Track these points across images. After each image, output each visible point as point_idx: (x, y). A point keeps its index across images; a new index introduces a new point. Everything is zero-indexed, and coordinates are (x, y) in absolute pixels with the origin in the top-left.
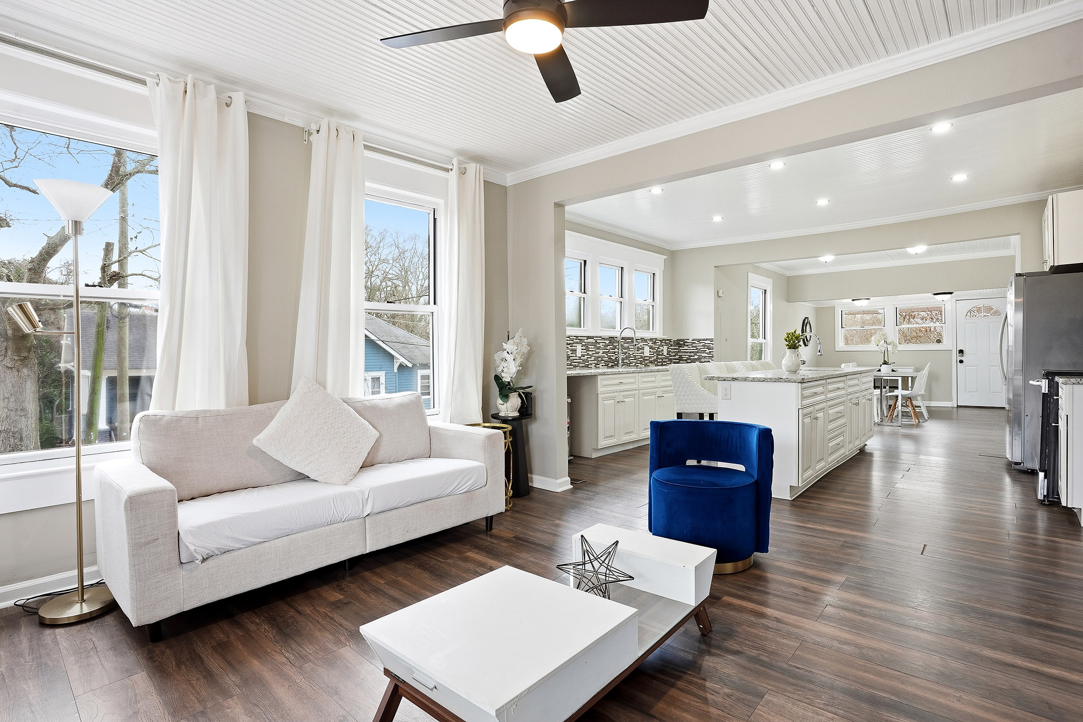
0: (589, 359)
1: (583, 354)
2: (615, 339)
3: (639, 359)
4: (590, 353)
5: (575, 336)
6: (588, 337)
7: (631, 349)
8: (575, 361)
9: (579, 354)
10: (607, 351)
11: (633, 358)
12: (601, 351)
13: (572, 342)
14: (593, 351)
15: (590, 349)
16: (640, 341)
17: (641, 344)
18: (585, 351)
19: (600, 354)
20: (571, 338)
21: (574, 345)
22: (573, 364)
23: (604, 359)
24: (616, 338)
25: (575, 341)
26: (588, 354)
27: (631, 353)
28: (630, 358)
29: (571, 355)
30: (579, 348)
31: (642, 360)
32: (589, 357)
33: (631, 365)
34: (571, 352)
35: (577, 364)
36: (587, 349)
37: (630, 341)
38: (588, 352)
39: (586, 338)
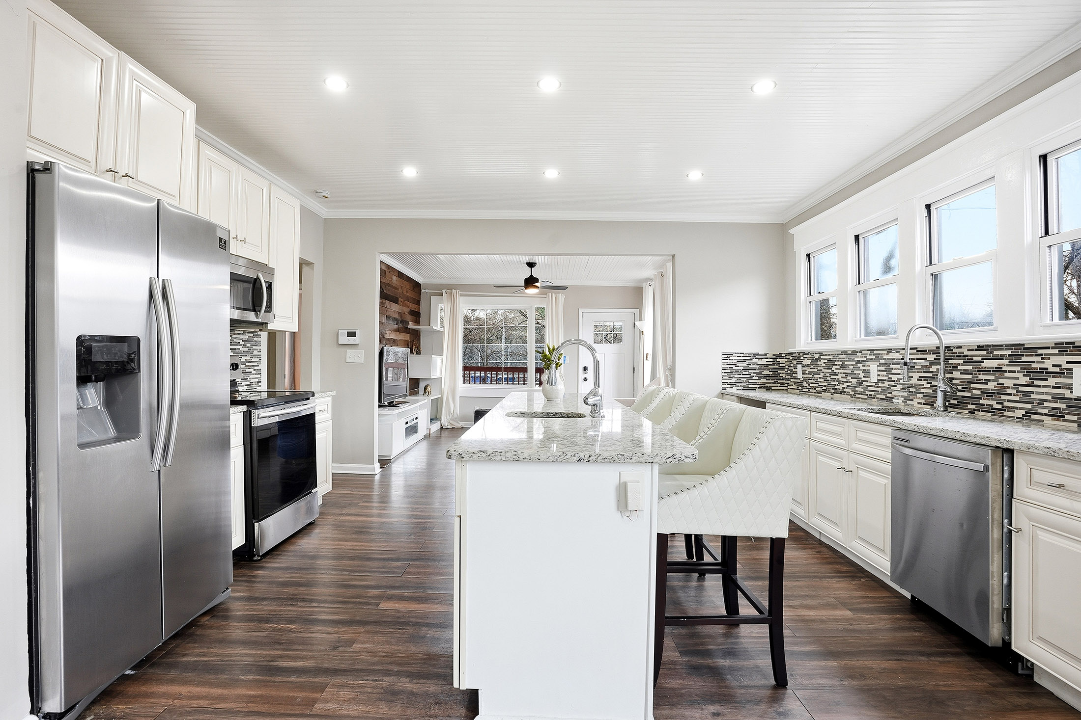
0: (892, 388)
1: (880, 378)
2: (955, 350)
3: (1046, 404)
4: (894, 377)
5: (868, 350)
6: (890, 351)
7: (1006, 375)
8: (870, 388)
9: (874, 378)
10: (931, 375)
11: (1017, 398)
12: (916, 376)
13: (865, 359)
14: (899, 374)
15: (893, 371)
16: (1056, 351)
17: (1062, 360)
18: (885, 373)
19: (914, 381)
20: (863, 352)
21: (868, 363)
22: (867, 393)
23: (922, 390)
24: (961, 347)
25: (869, 357)
26: (890, 380)
27: (1009, 383)
28: (1003, 397)
29: (863, 379)
30: (873, 368)
31: (1063, 406)
32: (892, 383)
33: (1006, 413)
34: (863, 374)
35: (873, 393)
36: (888, 371)
37: (1009, 352)
38: (890, 376)
39: (886, 352)
